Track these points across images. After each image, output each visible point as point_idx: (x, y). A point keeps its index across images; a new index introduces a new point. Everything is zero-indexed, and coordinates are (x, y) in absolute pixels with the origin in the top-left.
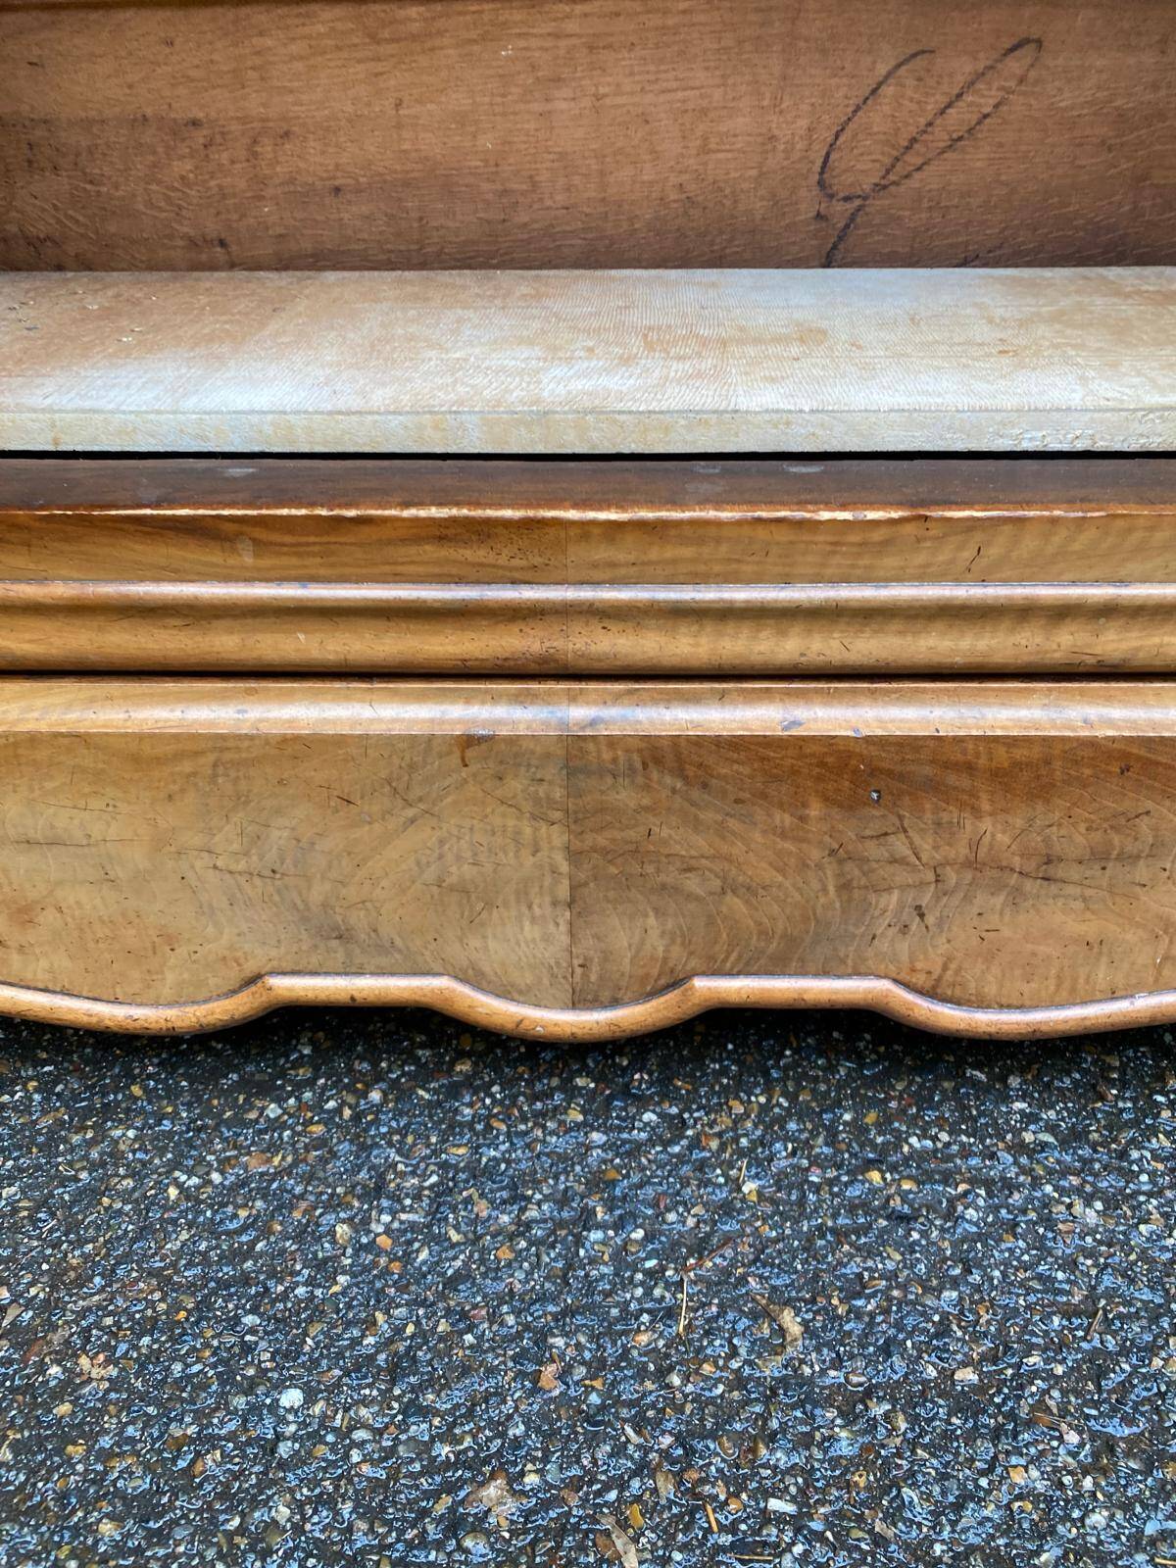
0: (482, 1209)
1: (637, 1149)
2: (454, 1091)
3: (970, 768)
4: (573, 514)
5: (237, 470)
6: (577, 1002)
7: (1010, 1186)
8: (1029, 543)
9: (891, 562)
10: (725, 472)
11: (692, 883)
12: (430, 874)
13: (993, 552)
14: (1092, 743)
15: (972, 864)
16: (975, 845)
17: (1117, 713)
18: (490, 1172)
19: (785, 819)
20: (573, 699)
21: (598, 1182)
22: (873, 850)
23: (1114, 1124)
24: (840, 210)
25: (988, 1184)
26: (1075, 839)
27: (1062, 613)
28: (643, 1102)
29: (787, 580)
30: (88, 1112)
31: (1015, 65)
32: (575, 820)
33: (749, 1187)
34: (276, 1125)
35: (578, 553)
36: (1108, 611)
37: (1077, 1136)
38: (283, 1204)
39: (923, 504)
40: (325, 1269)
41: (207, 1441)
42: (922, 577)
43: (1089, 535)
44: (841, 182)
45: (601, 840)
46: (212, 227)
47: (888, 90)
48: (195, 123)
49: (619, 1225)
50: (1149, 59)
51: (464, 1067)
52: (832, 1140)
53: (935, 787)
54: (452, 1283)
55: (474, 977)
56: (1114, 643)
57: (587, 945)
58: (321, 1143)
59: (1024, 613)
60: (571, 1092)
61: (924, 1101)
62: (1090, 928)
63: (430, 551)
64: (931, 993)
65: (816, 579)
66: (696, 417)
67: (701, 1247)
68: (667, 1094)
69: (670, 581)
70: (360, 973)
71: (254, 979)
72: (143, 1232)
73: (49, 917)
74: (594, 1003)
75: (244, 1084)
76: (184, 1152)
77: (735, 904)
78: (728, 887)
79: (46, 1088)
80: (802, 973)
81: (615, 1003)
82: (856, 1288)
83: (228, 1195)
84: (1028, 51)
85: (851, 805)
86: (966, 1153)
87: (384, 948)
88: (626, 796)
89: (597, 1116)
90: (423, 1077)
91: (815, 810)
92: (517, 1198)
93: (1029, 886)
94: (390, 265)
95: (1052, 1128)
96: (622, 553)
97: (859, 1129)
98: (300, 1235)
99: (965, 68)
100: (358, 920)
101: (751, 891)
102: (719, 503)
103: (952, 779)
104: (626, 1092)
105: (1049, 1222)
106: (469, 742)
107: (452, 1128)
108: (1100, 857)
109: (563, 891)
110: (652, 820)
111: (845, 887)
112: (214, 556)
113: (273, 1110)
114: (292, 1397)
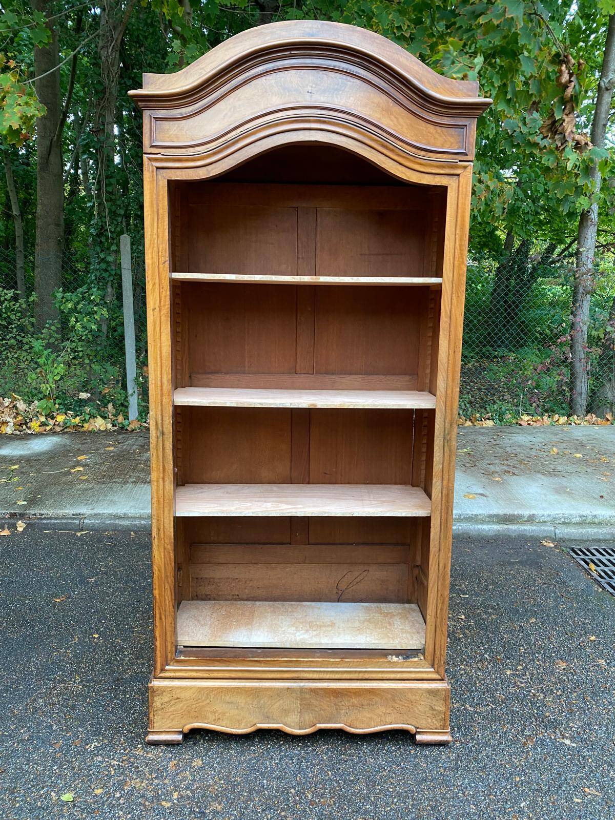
0: (287, 760)
1: (308, 753)
2: (281, 746)
3: (351, 692)
4: (302, 659)
5: (259, 651)
6: (300, 729)
7: (361, 757)
8: (355, 663)
9: (339, 666)
10: (320, 652)
11: (317, 709)
12: (281, 708)
13: (351, 664)
14: (365, 689)
15: (353, 706)
16: (353, 703)
17: (365, 684)
18: (288, 756)
19: (328, 699)
20: (301, 682)
21: (303, 757)
22: (340, 704)
23: (378, 749)
24: (340, 592)
25: (359, 757)
26: (365, 702)
27: (360, 672)
28: (309, 747)
29: (327, 667)
30: (225, 749)
31: (365, 573)
32: (301, 699)
33: (325, 758)
34: (254, 750)
35: (302, 664)
36: (365, 672)
37: (373, 751)
38: (258, 760)
39: (343, 658)
40: (266, 768)
41: (255, 785)
42: (343, 667)
43: (362, 663)
44: (339, 588)
45: (304, 702)
46: (237, 593)
47: (346, 576)
48: (237, 579)
49: (307, 762)
50: (385, 573)
51: (282, 742)
52: (337, 751)
53: (346, 695)
54: (284, 769)
55: (286, 724)
56: (367, 676)
57: (302, 719)
58: (262, 752)
59: (356, 672)
60: (298, 746)
61: (351, 746)
62: (369, 716)
63: (286, 664)
64: (349, 726)
65: (331, 667)
66: (316, 644)
67: (318, 765)
68: (313, 745)
69: (313, 667)
70: (270, 723)
71: (255, 724)
72: (240, 764)
73: (228, 715)
74: (303, 729)
75: (248, 745)
76: (242, 753)
77: (322, 712)
78: (321, 710)
79: (218, 745)
80: (332, 723)
81: (306, 729)
82: (338, 769)
83: (250, 759)
84: (367, 572)
85: (337, 697)
86: (356, 753)
87: (274, 720)
88: (307, 696)
89: (302, 748)
90: (276, 744)
91: (332, 698)
92: (292, 759)
93: (361, 709)
94: (266, 600)
95: (369, 750)
96: (308, 664)
97: (341, 750)
98: (262, 764)
99: (357, 573)
100: (271, 715)
101: (324, 710)
102: (319, 658)
103: (349, 694)
104: (307, 746)
105: (366, 761)
106: (288, 688)
107: (281, 751)
108: (369, 705)
109: (299, 710)
110: (311, 699)
111: (337, 709)
112: (259, 664)
113: (254, 748)
114: (265, 781)
